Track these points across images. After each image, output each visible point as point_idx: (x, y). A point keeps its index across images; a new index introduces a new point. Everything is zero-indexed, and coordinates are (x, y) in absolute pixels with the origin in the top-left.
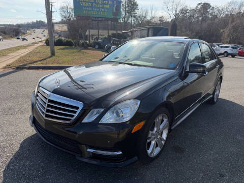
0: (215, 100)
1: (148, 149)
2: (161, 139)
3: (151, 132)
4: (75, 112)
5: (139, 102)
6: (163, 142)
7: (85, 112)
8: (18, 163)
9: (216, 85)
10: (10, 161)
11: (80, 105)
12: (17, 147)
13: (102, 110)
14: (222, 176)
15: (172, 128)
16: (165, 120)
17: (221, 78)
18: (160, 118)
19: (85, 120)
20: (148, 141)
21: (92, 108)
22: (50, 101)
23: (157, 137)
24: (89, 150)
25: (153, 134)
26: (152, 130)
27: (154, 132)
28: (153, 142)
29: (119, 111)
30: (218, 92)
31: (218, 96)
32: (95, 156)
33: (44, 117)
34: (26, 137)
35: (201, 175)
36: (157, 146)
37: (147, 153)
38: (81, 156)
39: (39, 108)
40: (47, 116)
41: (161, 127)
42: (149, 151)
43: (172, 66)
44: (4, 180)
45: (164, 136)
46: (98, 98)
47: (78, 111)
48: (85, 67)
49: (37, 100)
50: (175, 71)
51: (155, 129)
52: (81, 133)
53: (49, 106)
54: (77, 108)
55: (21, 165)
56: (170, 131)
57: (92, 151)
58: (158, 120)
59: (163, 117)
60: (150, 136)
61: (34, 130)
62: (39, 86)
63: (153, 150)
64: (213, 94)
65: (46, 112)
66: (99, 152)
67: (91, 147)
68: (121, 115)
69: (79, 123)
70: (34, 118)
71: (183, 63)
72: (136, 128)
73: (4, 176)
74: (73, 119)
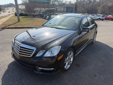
0: (94, 42)
1: (65, 66)
2: (70, 61)
3: (66, 59)
4: (33, 52)
5: (61, 47)
6: (71, 63)
7: (37, 52)
8: (8, 75)
9: (94, 35)
10: (4, 74)
11: (35, 49)
12: (6, 68)
13: (45, 51)
14: (95, 76)
15: (75, 56)
16: (72, 53)
17: (97, 32)
18: (70, 53)
19: (37, 55)
20: (65, 63)
21: (40, 50)
22: (21, 47)
23: (68, 61)
24: (39, 68)
25: (67, 60)
26: (66, 58)
27: (67, 59)
28: (67, 63)
29: (52, 51)
30: (95, 38)
31: (95, 40)
32: (42, 71)
33: (18, 54)
34: (10, 62)
35: (87, 76)
36: (69, 64)
37: (64, 68)
38: (36, 71)
39: (16, 50)
40: (20, 54)
41: (70, 56)
42: (65, 67)
43: (75, 29)
44: (2, 82)
45: (72, 60)
46: (42, 45)
47: (34, 52)
48: (35, 29)
49: (14, 46)
50: (76, 31)
51: (68, 57)
52: (36, 61)
53: (20, 49)
54: (34, 50)
56: (74, 57)
57: (41, 68)
58: (69, 54)
59: (71, 52)
60: (65, 61)
61: (14, 59)
62: (15, 40)
63: (67, 66)
64: (93, 39)
65: (19, 52)
66: (44, 69)
67: (40, 67)
68: (53, 53)
69: (34, 57)
70: (13, 54)
71: (80, 27)
72: (60, 58)
73: (2, 81)
74: (32, 55)
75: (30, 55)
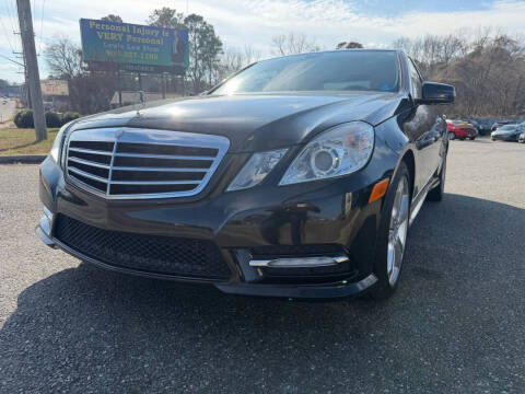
4: (208, 164)
8: (26, 338)
24: (252, 263)
32: (271, 276)
33: (105, 195)
47: (217, 160)
53: (120, 161)
54: (214, 152)
55: (37, 341)
57: (264, 263)
65: (112, 179)
66: (282, 263)
68: (333, 160)
72: (376, 192)
74: (202, 184)
75: (193, 187)
